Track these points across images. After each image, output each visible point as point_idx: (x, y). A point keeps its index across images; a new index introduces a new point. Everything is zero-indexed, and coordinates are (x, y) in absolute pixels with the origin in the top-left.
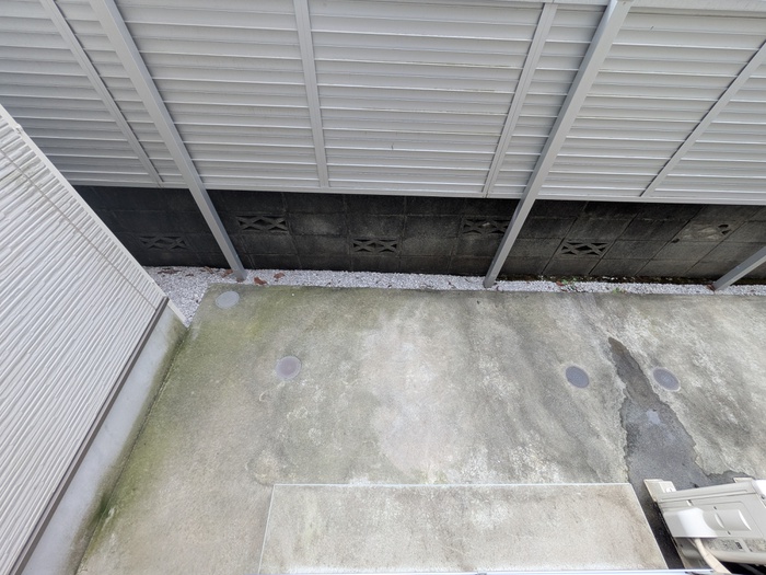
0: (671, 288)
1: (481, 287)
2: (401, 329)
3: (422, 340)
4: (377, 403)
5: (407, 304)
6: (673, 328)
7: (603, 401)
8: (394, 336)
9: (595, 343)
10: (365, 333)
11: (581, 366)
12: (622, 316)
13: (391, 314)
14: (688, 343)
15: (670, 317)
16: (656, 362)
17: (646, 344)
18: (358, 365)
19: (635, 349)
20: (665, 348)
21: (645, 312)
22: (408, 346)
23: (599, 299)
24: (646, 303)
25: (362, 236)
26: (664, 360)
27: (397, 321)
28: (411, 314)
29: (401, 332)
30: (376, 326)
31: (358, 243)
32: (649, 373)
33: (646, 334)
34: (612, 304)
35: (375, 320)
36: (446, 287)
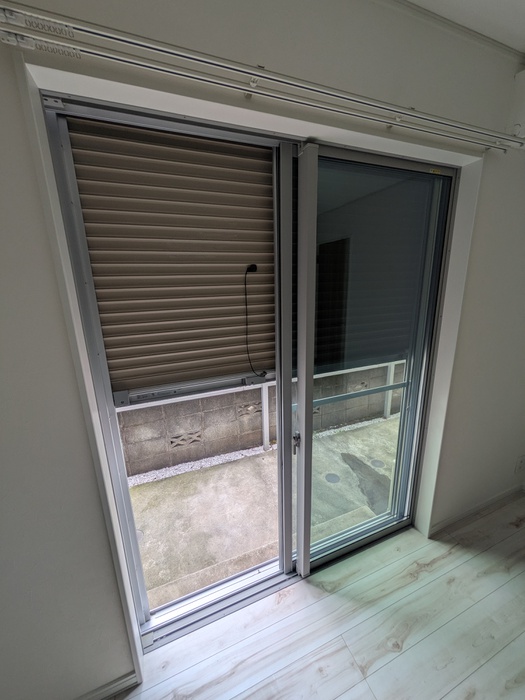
0: (366, 423)
1: (263, 451)
2: (216, 489)
3: (232, 490)
4: (208, 536)
5: (216, 474)
6: (373, 440)
7: (350, 485)
8: (212, 494)
9: (337, 458)
10: (190, 499)
11: (333, 472)
12: (346, 442)
13: (206, 482)
14: (382, 444)
15: (370, 436)
16: (371, 458)
17: (363, 451)
18: (190, 519)
19: (358, 455)
20: (372, 450)
21: (357, 437)
22: (223, 496)
23: (331, 438)
24: (356, 433)
25: (176, 434)
26: (373, 455)
27: (212, 485)
28: (220, 478)
29: (216, 490)
30: (196, 492)
31: (174, 440)
32: (369, 464)
33: (361, 447)
34: (339, 438)
35: (196, 488)
36: (240, 457)
